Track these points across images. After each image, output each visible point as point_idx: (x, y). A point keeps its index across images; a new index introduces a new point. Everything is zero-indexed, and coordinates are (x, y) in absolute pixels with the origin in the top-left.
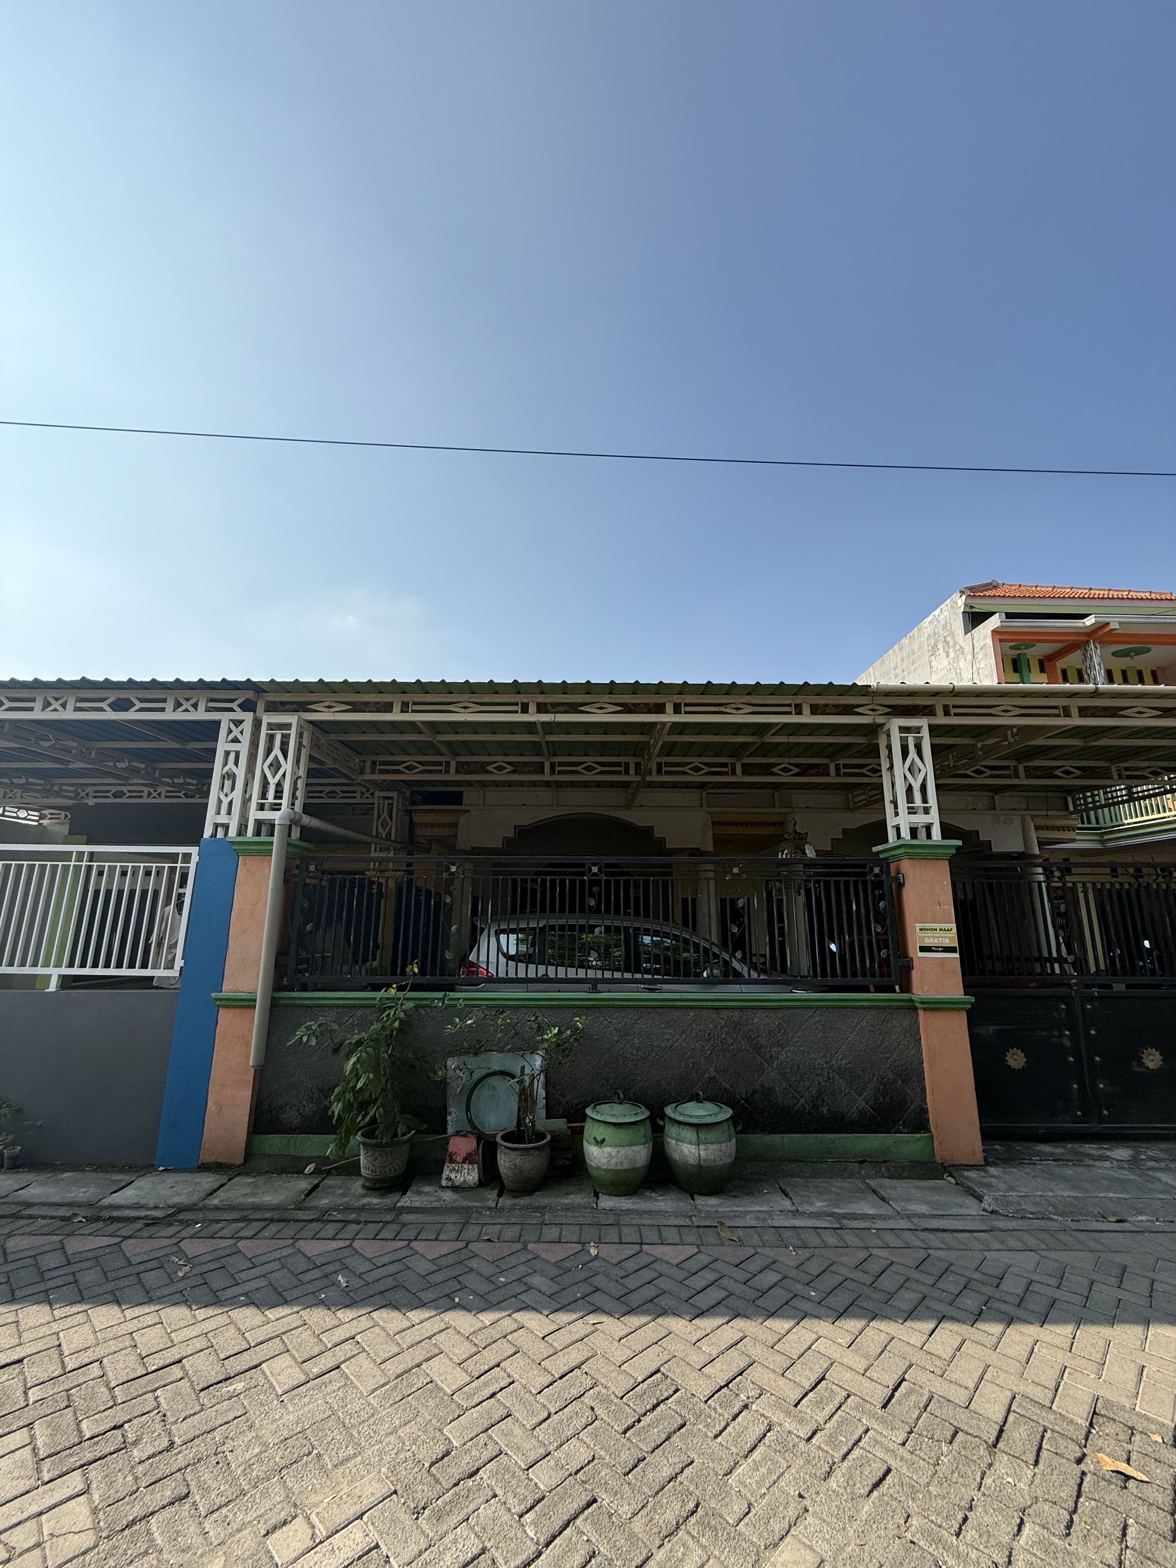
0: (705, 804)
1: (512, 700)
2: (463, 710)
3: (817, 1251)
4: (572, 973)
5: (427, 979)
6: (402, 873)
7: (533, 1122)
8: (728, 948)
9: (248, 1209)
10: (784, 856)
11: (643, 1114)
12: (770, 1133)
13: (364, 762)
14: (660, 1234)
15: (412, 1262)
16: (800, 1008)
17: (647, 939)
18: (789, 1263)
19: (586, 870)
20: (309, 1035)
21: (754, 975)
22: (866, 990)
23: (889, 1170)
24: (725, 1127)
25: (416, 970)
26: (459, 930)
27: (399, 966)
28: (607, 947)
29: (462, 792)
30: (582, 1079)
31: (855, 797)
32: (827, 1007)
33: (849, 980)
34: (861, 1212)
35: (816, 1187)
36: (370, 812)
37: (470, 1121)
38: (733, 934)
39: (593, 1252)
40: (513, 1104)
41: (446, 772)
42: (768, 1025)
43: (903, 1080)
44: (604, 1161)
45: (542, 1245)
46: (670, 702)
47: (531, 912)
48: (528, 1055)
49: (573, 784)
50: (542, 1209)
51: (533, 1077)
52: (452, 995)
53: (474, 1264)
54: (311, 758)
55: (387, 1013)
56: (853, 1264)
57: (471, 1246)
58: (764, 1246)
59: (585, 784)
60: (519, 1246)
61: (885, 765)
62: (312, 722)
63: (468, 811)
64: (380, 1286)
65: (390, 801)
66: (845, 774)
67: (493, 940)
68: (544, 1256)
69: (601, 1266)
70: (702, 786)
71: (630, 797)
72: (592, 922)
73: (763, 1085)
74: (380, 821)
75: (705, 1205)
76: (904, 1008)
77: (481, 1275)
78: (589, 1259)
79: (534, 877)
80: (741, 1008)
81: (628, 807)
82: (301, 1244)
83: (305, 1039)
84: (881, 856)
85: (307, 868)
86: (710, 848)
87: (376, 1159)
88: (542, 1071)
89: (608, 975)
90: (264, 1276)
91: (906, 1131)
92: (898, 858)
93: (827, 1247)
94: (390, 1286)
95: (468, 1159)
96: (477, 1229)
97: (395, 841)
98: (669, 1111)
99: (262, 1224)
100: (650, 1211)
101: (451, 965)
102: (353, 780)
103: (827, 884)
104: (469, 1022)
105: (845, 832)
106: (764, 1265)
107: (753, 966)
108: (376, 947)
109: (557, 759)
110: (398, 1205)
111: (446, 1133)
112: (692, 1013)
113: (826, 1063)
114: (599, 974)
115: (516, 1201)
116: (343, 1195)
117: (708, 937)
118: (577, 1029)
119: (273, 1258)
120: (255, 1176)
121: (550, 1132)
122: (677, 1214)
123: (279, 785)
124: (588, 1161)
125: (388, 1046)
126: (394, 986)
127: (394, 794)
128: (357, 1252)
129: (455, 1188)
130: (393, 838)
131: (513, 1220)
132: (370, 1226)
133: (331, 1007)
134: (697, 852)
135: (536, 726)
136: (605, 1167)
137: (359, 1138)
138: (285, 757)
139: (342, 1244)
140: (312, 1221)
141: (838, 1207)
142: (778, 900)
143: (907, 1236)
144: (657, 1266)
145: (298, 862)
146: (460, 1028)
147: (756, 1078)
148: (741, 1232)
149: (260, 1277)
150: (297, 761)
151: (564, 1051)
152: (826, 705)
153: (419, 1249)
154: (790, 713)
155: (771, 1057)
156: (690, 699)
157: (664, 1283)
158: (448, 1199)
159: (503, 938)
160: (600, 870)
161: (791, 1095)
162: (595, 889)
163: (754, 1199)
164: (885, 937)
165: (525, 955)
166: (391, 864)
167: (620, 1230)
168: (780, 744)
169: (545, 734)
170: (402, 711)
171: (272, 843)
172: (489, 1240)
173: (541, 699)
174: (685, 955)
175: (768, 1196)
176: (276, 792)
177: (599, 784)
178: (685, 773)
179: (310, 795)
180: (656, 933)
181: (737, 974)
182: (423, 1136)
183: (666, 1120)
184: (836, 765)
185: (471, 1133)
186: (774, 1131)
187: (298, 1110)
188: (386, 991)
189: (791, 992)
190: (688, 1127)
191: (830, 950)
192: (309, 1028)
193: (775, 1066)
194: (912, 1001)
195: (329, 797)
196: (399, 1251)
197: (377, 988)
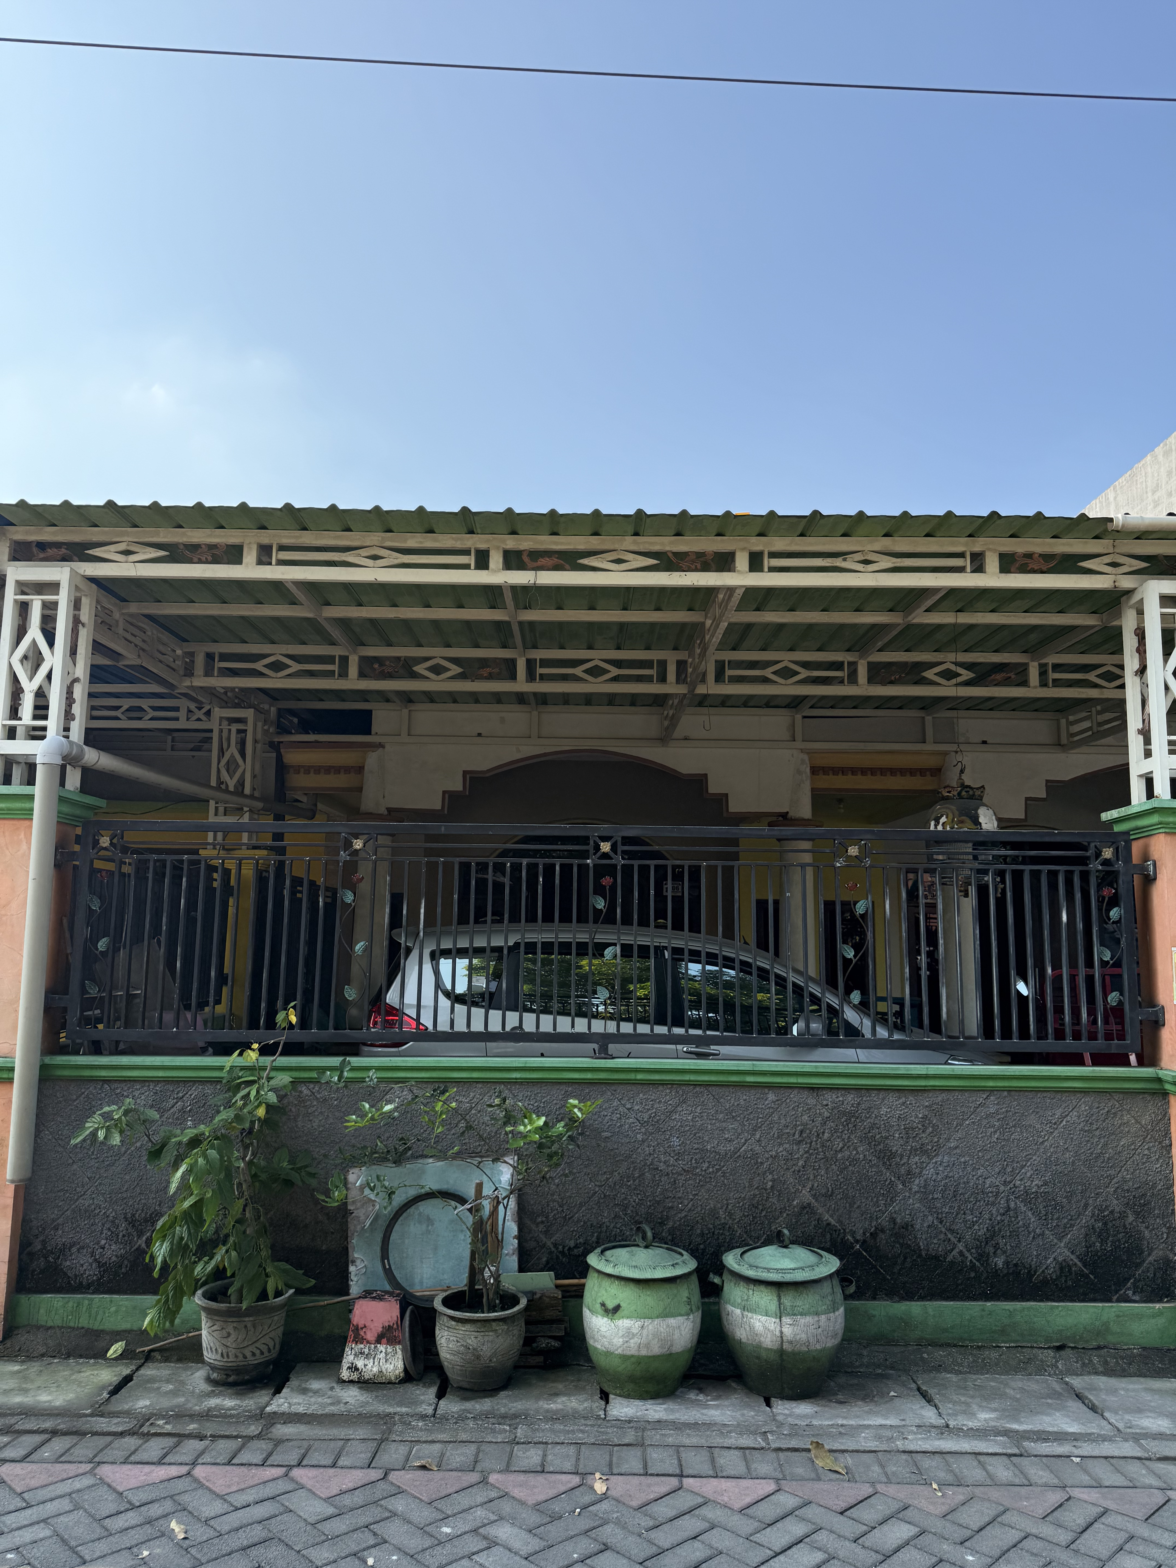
0: (799, 735)
1: (458, 545)
2: (370, 562)
3: (978, 1491)
4: (564, 1024)
5: (314, 1034)
6: (265, 852)
7: (497, 1277)
8: (836, 988)
9: (13, 1415)
10: (940, 828)
11: (687, 1264)
12: (903, 1299)
13: (192, 654)
14: (713, 1461)
15: (295, 1501)
16: (962, 1090)
17: (694, 969)
18: (931, 1509)
19: (590, 848)
20: (108, 1129)
21: (882, 1033)
22: (1076, 1060)
23: (1106, 1363)
24: (826, 1288)
25: (293, 1019)
26: (368, 950)
27: (263, 1013)
28: (626, 981)
29: (370, 712)
30: (581, 1205)
31: (1073, 723)
32: (1010, 1090)
33: (1051, 1045)
34: (1055, 1429)
35: (978, 1388)
36: (206, 746)
37: (389, 1273)
38: (847, 962)
39: (600, 1487)
40: (463, 1246)
41: (340, 675)
42: (905, 1119)
43: (1137, 1214)
44: (618, 1341)
45: (512, 1477)
46: (743, 549)
47: (493, 922)
48: (488, 1164)
49: (566, 699)
50: (513, 1418)
51: (497, 1201)
52: (355, 1061)
53: (399, 1505)
54: (97, 647)
55: (243, 1093)
56: (1040, 1512)
57: (393, 1476)
58: (889, 1482)
59: (588, 700)
60: (474, 1477)
61: (1131, 663)
62: (93, 580)
63: (381, 746)
64: (243, 1538)
65: (241, 726)
66: (1057, 683)
67: (427, 968)
68: (516, 1492)
69: (614, 1512)
70: (794, 703)
71: (666, 723)
72: (600, 938)
73: (893, 1220)
74: (224, 761)
75: (790, 1415)
76: (1143, 1092)
77: (409, 1522)
78: (593, 1498)
79: (500, 860)
80: (857, 1089)
81: (664, 739)
82: (105, 1471)
83: (101, 1134)
84: (1117, 828)
85: (96, 842)
86: (805, 811)
87: (229, 1335)
88: (511, 1193)
89: (627, 1028)
90: (44, 1521)
91: (1137, 1298)
92: (1146, 833)
93: (996, 1484)
94: (256, 1540)
95: (386, 1336)
96: (403, 1449)
97: (252, 797)
98: (731, 1259)
99: (38, 1439)
100: (696, 1424)
101: (353, 1012)
102: (172, 686)
103: (1017, 876)
104: (388, 1108)
105: (1051, 785)
106: (888, 1512)
107: (881, 1019)
108: (222, 979)
109: (539, 654)
110: (268, 1409)
111: (348, 1294)
112: (771, 1096)
113: (1005, 1183)
114: (611, 1027)
115: (468, 1405)
116: (174, 1393)
117: (801, 968)
118: (573, 1120)
119: (59, 1492)
120: (23, 1362)
121: (525, 1293)
122: (743, 1429)
123: (41, 695)
124: (591, 1342)
125: (246, 1147)
126: (255, 1046)
127: (248, 714)
128: (201, 1485)
129: (365, 1383)
130: (247, 791)
131: (464, 1436)
132: (222, 1444)
133: (144, 1081)
134: (784, 818)
135: (502, 594)
136: (620, 1351)
137: (198, 1299)
138: (51, 643)
139: (174, 1471)
140: (122, 1434)
141: (1017, 1420)
142: (927, 905)
143: (1134, 1468)
144: (705, 1511)
145: (79, 831)
146: (372, 1118)
147: (882, 1208)
148: (849, 1460)
149: (38, 1523)
150: (73, 652)
151: (550, 1156)
152: (1029, 556)
153: (304, 1481)
154: (960, 570)
155: (909, 1173)
156: (780, 544)
157: (717, 1539)
158: (351, 1401)
159: (445, 965)
160: (614, 848)
161: (942, 1236)
162: (607, 881)
163: (871, 1406)
164: (1116, 971)
165: (482, 995)
166: (245, 836)
167: (644, 1452)
168: (940, 627)
169: (517, 607)
170: (260, 562)
171: (31, 797)
172: (423, 1467)
173: (511, 543)
174: (760, 996)
175: (897, 1402)
176: (36, 707)
177: (612, 700)
178: (765, 680)
179: (96, 713)
180: (712, 959)
181: (853, 1032)
182: (308, 1298)
183: (726, 1276)
184: (1041, 666)
185: (391, 1294)
186: (909, 1296)
187: (92, 1254)
188: (240, 1054)
189: (946, 1063)
190: (762, 1288)
191: (1019, 993)
192: (107, 1116)
193: (915, 1188)
194: (1159, 1080)
195: (130, 719)
196: (270, 1484)
197: (225, 1050)
